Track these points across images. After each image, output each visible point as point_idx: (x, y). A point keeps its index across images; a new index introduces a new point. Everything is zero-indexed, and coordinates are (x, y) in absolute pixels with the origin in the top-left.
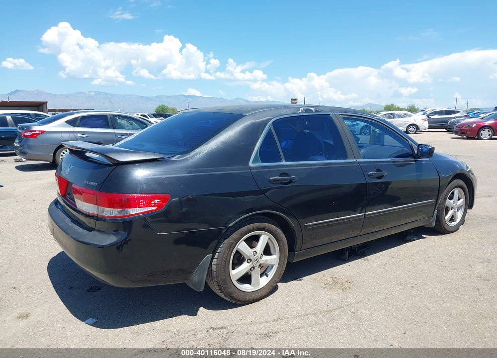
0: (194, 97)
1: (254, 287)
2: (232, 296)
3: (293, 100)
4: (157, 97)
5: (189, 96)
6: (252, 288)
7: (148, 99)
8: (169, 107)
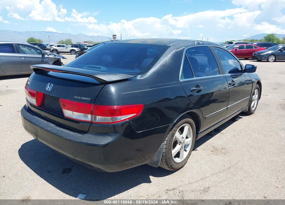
0: (51, 32)
1: (181, 159)
2: (172, 167)
3: (114, 36)
4: (27, 32)
5: (48, 32)
6: (180, 160)
7: (21, 33)
8: (36, 39)
